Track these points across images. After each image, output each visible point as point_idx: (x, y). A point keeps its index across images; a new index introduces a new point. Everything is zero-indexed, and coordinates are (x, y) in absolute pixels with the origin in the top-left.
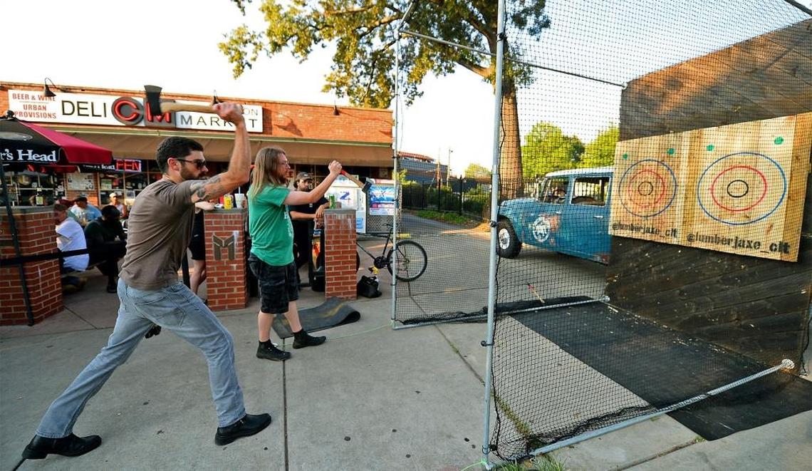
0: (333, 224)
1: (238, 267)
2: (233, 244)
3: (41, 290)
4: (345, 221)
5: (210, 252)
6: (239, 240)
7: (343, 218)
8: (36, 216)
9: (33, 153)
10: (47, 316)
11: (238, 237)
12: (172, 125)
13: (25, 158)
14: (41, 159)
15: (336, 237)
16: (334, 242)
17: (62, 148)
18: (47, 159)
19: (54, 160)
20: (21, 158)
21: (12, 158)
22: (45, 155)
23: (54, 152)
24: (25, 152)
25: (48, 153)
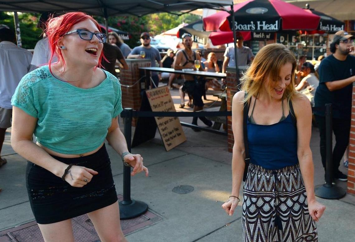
14: (270, 28)
17: (281, 18)
18: (273, 28)
19: (277, 28)
20: (259, 29)
21: (254, 28)
22: (272, 25)
23: (277, 22)
24: (261, 23)
25: (274, 23)
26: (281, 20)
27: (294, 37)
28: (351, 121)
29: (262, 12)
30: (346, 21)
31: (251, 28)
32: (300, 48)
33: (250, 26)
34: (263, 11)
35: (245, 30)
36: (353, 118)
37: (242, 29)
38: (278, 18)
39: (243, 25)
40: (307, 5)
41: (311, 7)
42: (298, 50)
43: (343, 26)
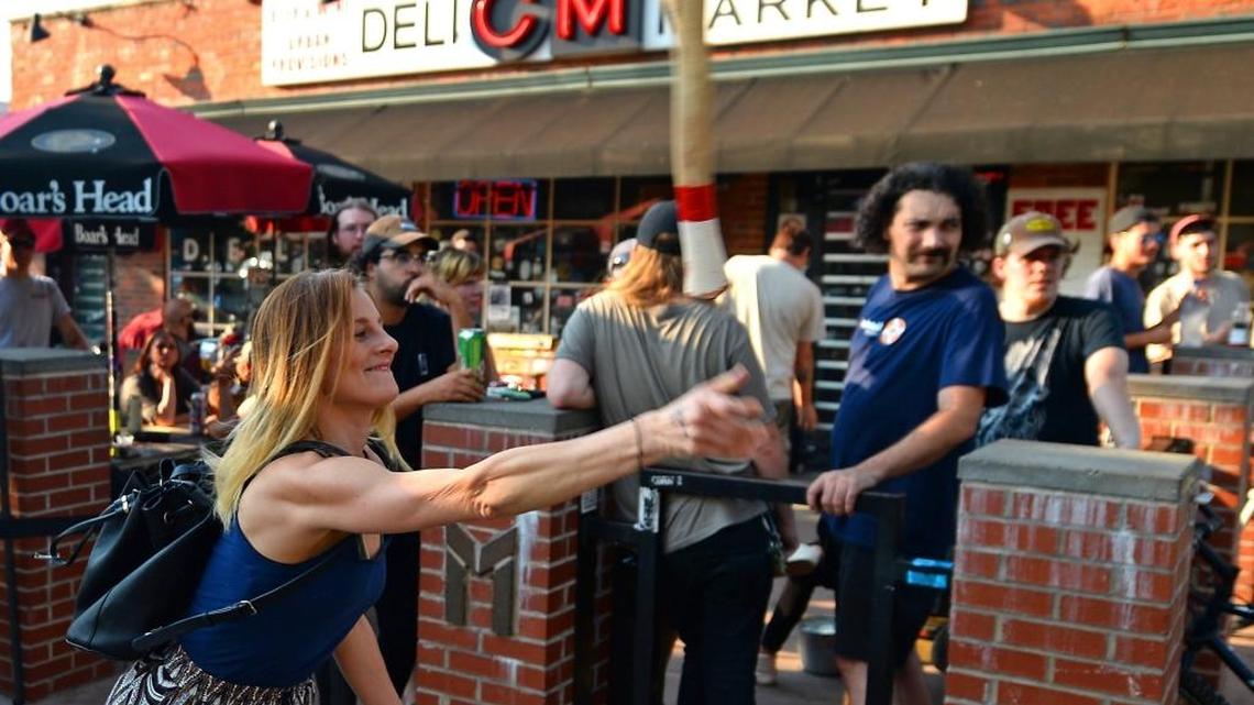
0: (1008, 549)
1: (525, 676)
2: (512, 567)
3: (49, 606)
4: (1096, 543)
5: (434, 585)
6: (535, 554)
7: (1079, 517)
8: (54, 385)
9: (105, 191)
10: (61, 686)
11: (536, 538)
12: (625, 44)
13: (89, 204)
14: (121, 208)
15: (1020, 632)
16: (1004, 661)
17: (165, 169)
18: (134, 206)
19: (148, 208)
20: (80, 208)
21: (63, 207)
22: (129, 194)
23: (148, 183)
24: (89, 188)
25: (137, 188)
26: (164, 174)
27: (232, 242)
28: (422, 553)
29: (92, 147)
30: (420, 186)
31: (49, 204)
32: (258, 281)
33: (48, 197)
34: (98, 141)
35: (28, 214)
36: (427, 541)
37: (14, 209)
38: (152, 169)
39: (18, 193)
40: (272, 125)
41: (288, 133)
42: (250, 289)
43: (404, 202)
